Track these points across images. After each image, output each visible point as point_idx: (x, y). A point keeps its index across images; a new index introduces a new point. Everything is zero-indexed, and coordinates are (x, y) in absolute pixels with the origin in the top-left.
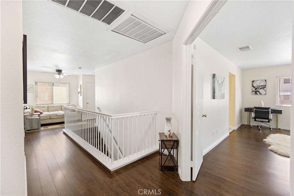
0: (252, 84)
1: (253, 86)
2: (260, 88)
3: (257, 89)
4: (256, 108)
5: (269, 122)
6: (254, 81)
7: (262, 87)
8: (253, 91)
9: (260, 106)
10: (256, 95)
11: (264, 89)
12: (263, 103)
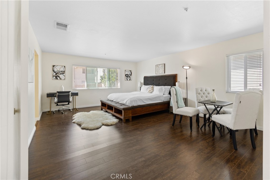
0: (53, 68)
1: (53, 71)
2: (60, 73)
3: (57, 74)
4: (58, 92)
5: (68, 104)
6: (55, 66)
7: (62, 72)
8: (54, 76)
9: (61, 91)
10: (57, 80)
11: (64, 74)
12: (63, 87)
